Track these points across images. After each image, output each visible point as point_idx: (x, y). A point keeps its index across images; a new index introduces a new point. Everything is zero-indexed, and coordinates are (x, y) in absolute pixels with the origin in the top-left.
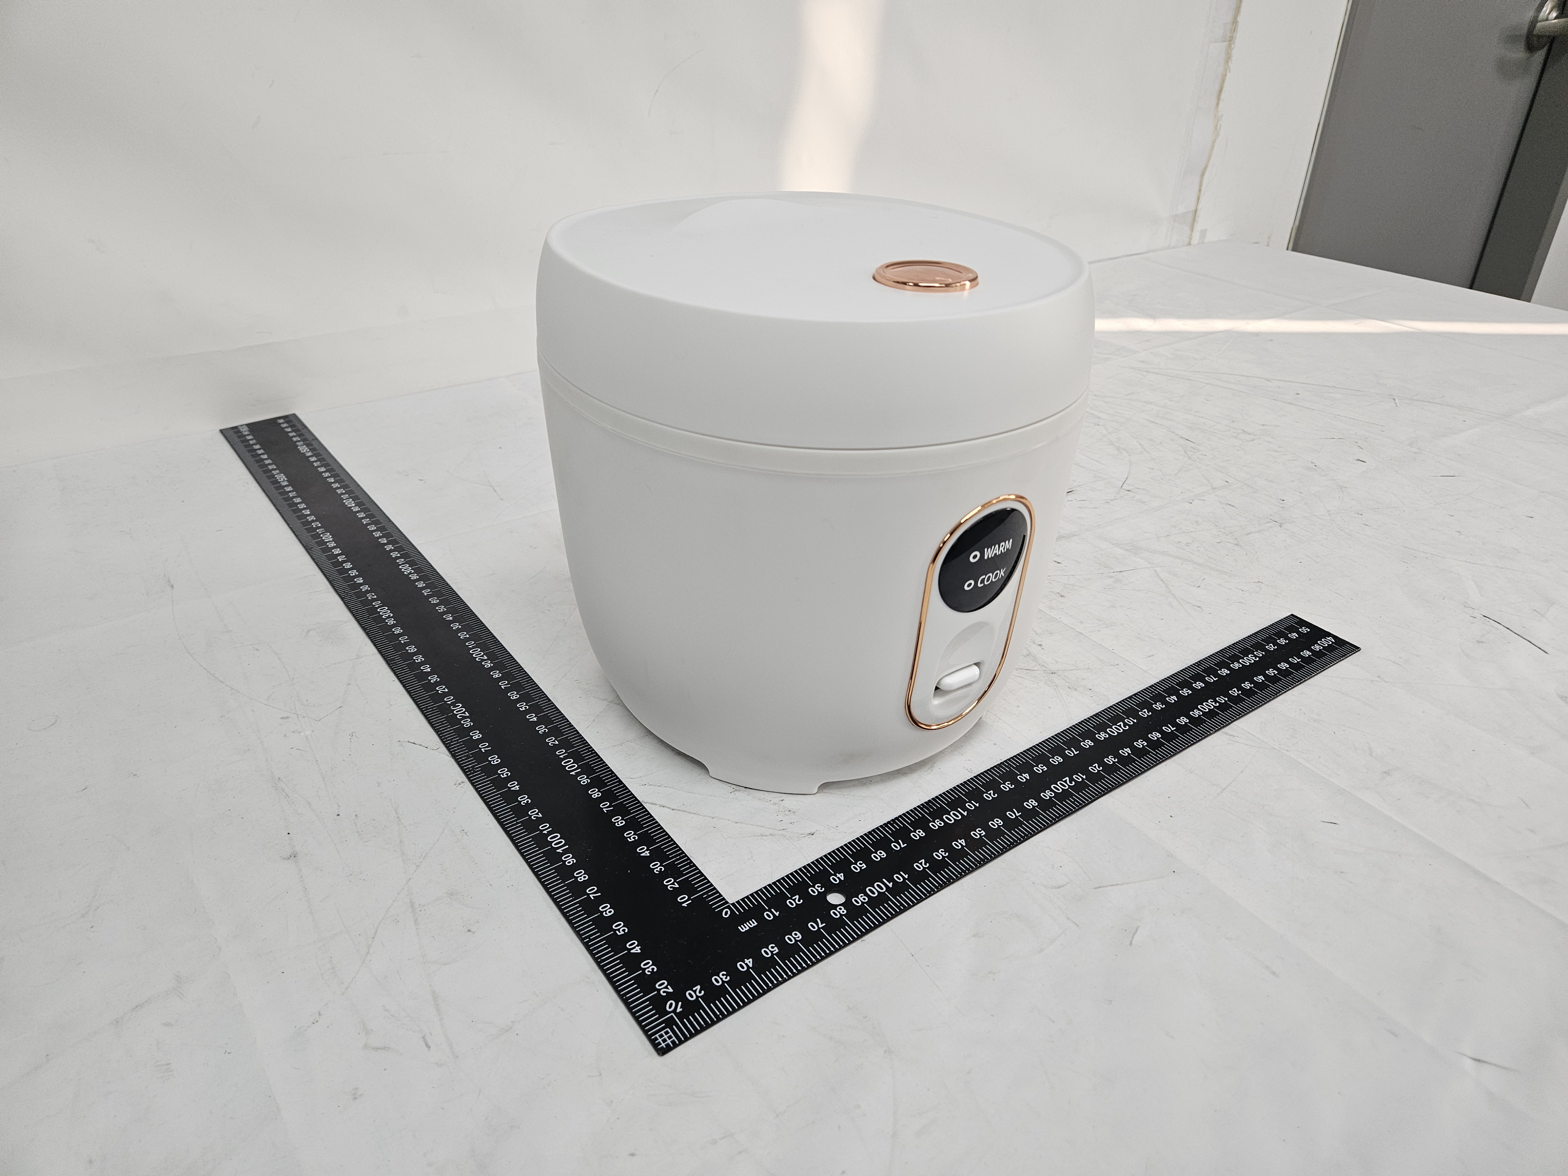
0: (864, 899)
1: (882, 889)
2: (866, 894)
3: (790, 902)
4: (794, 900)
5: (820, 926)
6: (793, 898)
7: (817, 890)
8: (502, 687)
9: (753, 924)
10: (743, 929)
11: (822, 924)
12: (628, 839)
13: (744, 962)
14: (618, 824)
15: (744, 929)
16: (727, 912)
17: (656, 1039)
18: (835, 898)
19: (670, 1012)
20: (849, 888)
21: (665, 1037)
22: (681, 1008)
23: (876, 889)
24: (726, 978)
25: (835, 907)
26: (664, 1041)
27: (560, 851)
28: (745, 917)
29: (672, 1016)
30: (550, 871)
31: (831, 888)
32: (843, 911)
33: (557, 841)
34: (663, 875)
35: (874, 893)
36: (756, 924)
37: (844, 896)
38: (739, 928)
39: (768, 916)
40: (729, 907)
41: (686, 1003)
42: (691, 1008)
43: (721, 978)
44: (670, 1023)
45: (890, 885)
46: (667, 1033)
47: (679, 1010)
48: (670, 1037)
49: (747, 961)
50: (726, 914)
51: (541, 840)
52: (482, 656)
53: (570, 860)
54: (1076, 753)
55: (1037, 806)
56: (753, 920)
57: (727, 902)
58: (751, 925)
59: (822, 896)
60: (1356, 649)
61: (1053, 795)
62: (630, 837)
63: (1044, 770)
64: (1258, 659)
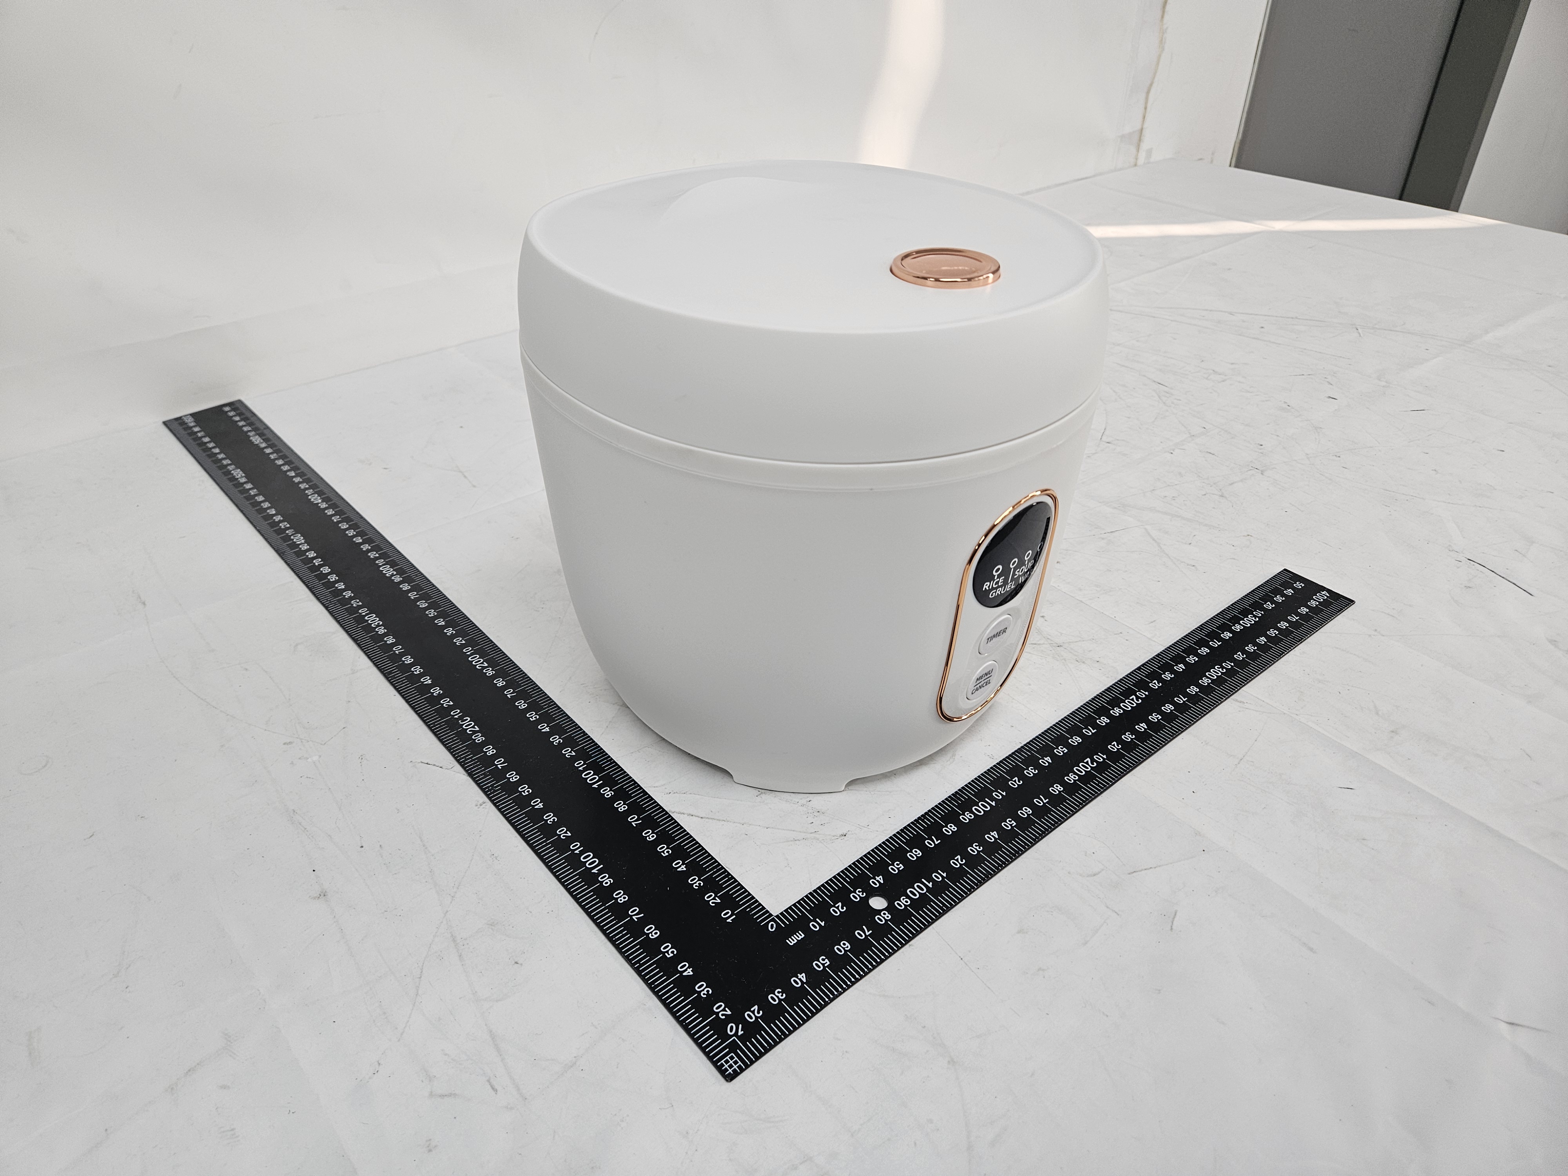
0: (907, 902)
1: (923, 890)
2: (908, 897)
3: (833, 910)
4: (838, 908)
5: (867, 934)
6: (836, 906)
7: (859, 895)
8: (508, 696)
9: (801, 936)
10: (791, 943)
11: (868, 932)
12: (662, 854)
13: (797, 977)
14: (649, 838)
15: (792, 941)
16: (772, 926)
17: (722, 1065)
18: (878, 903)
19: (732, 1036)
20: (890, 891)
21: (731, 1062)
22: (741, 1031)
23: (917, 890)
24: (782, 996)
25: (879, 912)
26: (731, 1066)
27: (595, 871)
28: (790, 930)
29: (734, 1039)
30: (588, 892)
31: (872, 892)
32: (888, 916)
33: (590, 860)
34: (703, 891)
35: (915, 895)
36: (803, 936)
37: (885, 899)
38: (787, 941)
39: (814, 926)
40: (773, 920)
41: (746, 1025)
42: (751, 1030)
43: (777, 997)
44: (733, 1047)
45: (930, 885)
46: (732, 1058)
47: (740, 1033)
48: (736, 1063)
49: (800, 976)
50: (772, 928)
51: (574, 861)
52: (482, 663)
53: (607, 880)
54: (1093, 732)
55: (1062, 791)
56: (800, 932)
57: (771, 915)
58: (799, 937)
59: (865, 901)
60: (1350, 602)
61: (1077, 778)
62: (663, 852)
63: (1065, 752)
64: (1257, 619)
